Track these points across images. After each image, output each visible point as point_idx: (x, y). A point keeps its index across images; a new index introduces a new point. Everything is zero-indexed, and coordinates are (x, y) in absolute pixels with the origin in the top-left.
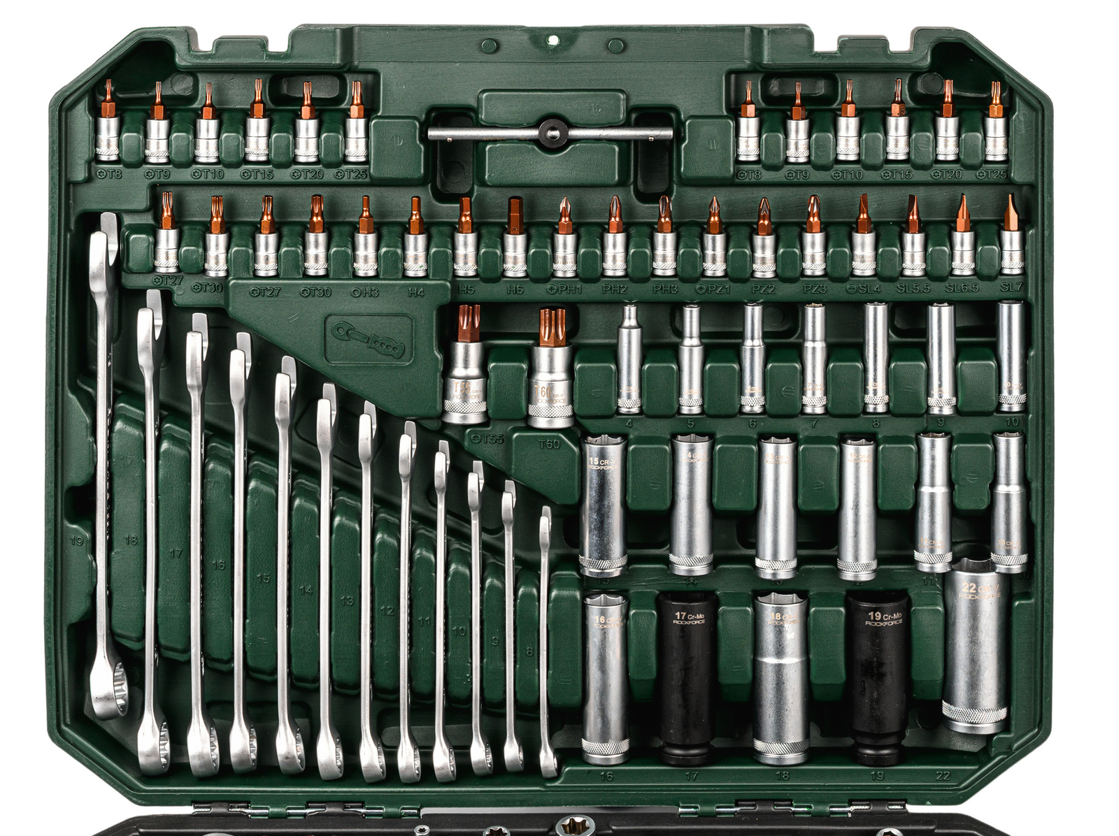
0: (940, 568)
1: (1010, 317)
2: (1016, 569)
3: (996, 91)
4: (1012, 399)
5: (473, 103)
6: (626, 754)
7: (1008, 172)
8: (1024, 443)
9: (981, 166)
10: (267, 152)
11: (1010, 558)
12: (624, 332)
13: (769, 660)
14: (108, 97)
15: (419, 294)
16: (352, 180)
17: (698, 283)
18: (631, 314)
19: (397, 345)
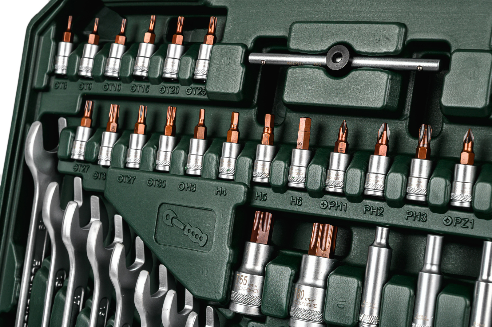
10: (148, 69)
12: (374, 250)
14: (69, 27)
15: (222, 193)
16: (197, 96)
17: (445, 214)
18: (382, 234)
19: (203, 235)
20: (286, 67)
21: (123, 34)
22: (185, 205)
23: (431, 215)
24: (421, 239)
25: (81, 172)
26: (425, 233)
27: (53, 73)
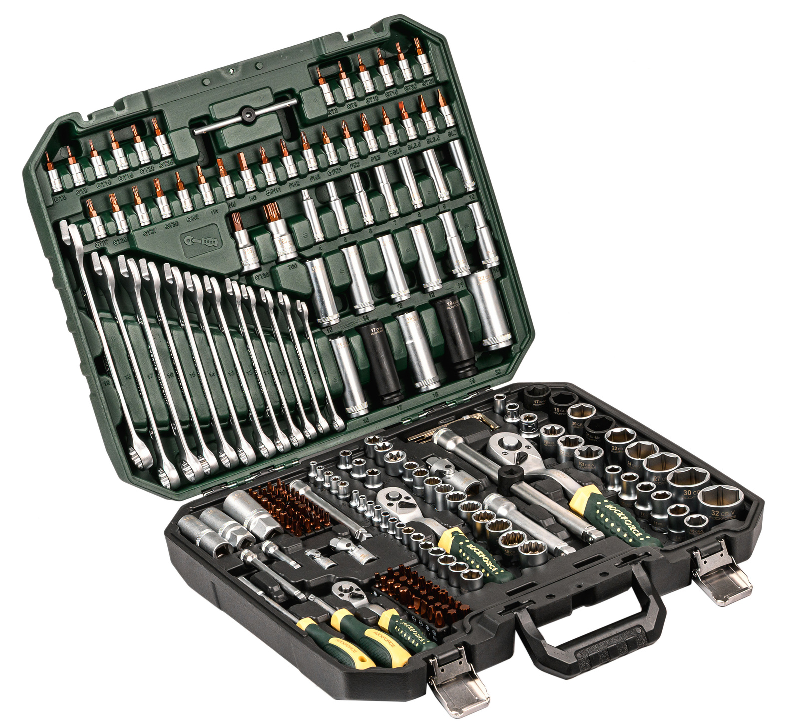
0: (465, 274)
1: (456, 147)
2: (495, 264)
3: (417, 42)
4: (470, 185)
5: (207, 113)
6: (368, 408)
7: (435, 78)
8: (481, 205)
9: (423, 80)
10: (127, 164)
11: (492, 260)
12: (305, 203)
13: (409, 342)
14: (48, 160)
15: (215, 212)
16: (168, 167)
17: (327, 171)
18: (305, 193)
19: (215, 240)
20: (213, 132)
21: (94, 150)
22: (203, 226)
23: (321, 174)
24: (323, 188)
25: (103, 246)
26: (324, 184)
27: (54, 194)
